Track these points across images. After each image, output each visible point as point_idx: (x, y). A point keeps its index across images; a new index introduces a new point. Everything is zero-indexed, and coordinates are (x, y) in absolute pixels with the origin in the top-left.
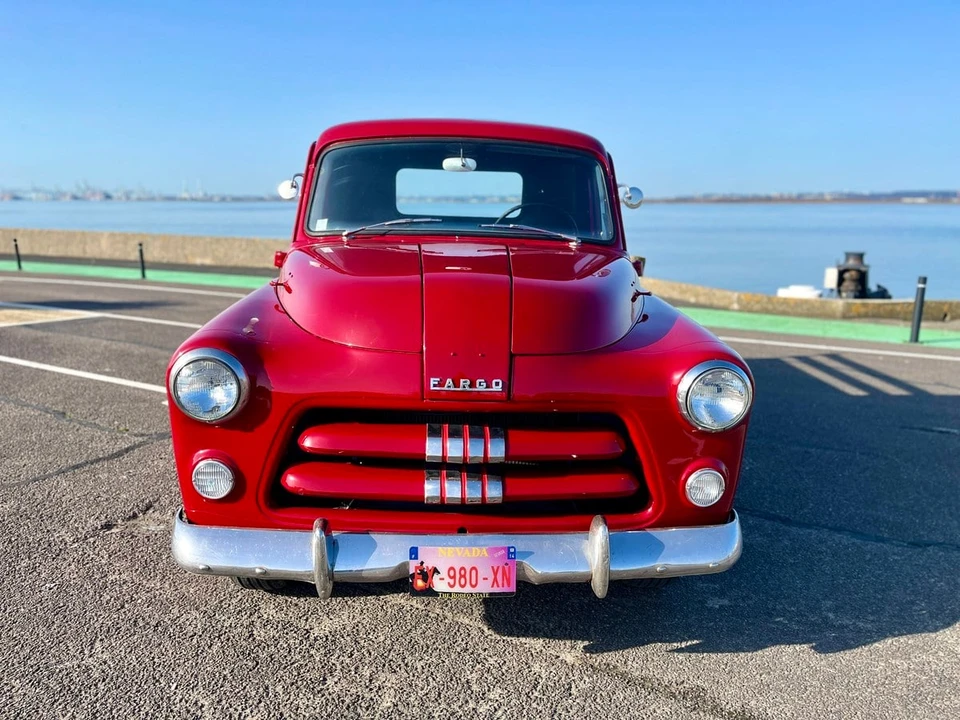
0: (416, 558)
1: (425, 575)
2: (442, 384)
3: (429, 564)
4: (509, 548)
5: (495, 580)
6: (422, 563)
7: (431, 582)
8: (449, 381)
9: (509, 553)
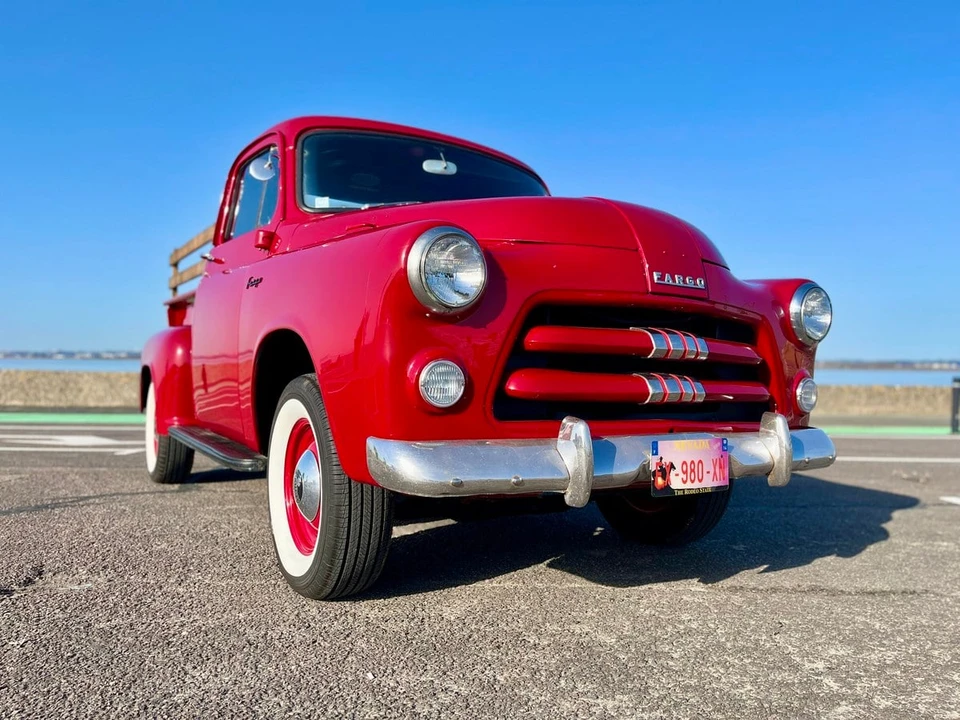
0: (656, 454)
1: (664, 471)
2: (662, 278)
3: (666, 461)
4: (723, 439)
5: (715, 473)
6: (661, 459)
7: (669, 480)
8: (667, 276)
9: (723, 445)
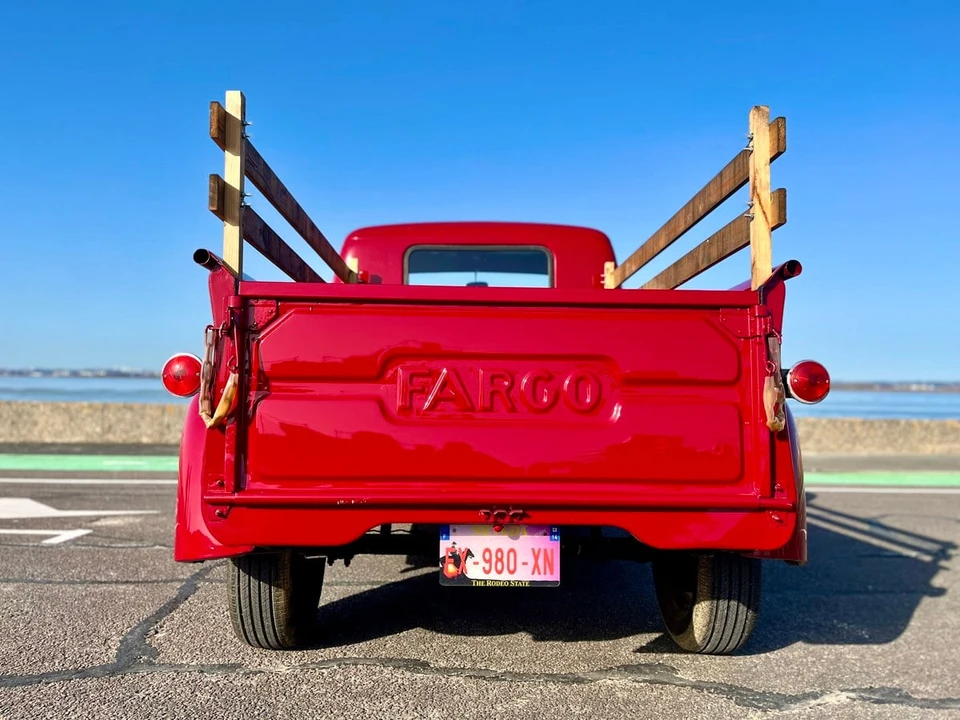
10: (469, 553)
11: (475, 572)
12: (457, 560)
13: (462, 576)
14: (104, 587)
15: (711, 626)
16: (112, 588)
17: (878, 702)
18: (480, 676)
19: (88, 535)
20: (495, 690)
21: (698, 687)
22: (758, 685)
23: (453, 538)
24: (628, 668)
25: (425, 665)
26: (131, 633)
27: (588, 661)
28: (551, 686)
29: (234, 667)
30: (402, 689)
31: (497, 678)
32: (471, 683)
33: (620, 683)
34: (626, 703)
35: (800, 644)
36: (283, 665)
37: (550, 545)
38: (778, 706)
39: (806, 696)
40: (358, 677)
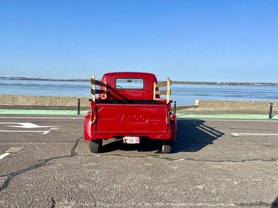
10: (127, 139)
11: (128, 142)
12: (125, 140)
13: (126, 143)
14: (61, 143)
15: (165, 149)
16: (63, 143)
17: (188, 160)
18: (129, 157)
19: (50, 132)
20: (131, 158)
21: (162, 158)
22: (171, 158)
23: (125, 137)
24: (152, 156)
25: (120, 155)
26: (71, 150)
27: (146, 155)
28: (140, 158)
29: (90, 155)
30: (117, 158)
31: (131, 157)
32: (128, 158)
33: (150, 158)
34: (150, 160)
35: (181, 152)
36: (98, 155)
37: (138, 138)
38: (173, 160)
39: (177, 159)
40: (110, 157)
